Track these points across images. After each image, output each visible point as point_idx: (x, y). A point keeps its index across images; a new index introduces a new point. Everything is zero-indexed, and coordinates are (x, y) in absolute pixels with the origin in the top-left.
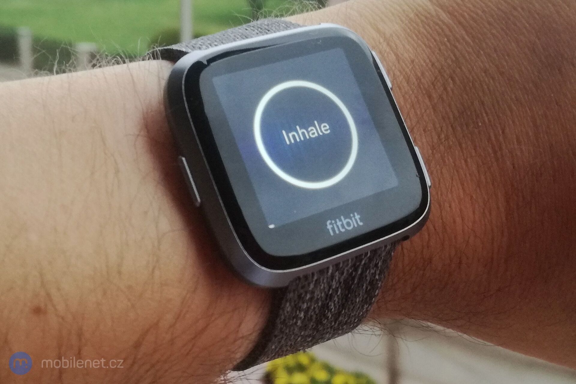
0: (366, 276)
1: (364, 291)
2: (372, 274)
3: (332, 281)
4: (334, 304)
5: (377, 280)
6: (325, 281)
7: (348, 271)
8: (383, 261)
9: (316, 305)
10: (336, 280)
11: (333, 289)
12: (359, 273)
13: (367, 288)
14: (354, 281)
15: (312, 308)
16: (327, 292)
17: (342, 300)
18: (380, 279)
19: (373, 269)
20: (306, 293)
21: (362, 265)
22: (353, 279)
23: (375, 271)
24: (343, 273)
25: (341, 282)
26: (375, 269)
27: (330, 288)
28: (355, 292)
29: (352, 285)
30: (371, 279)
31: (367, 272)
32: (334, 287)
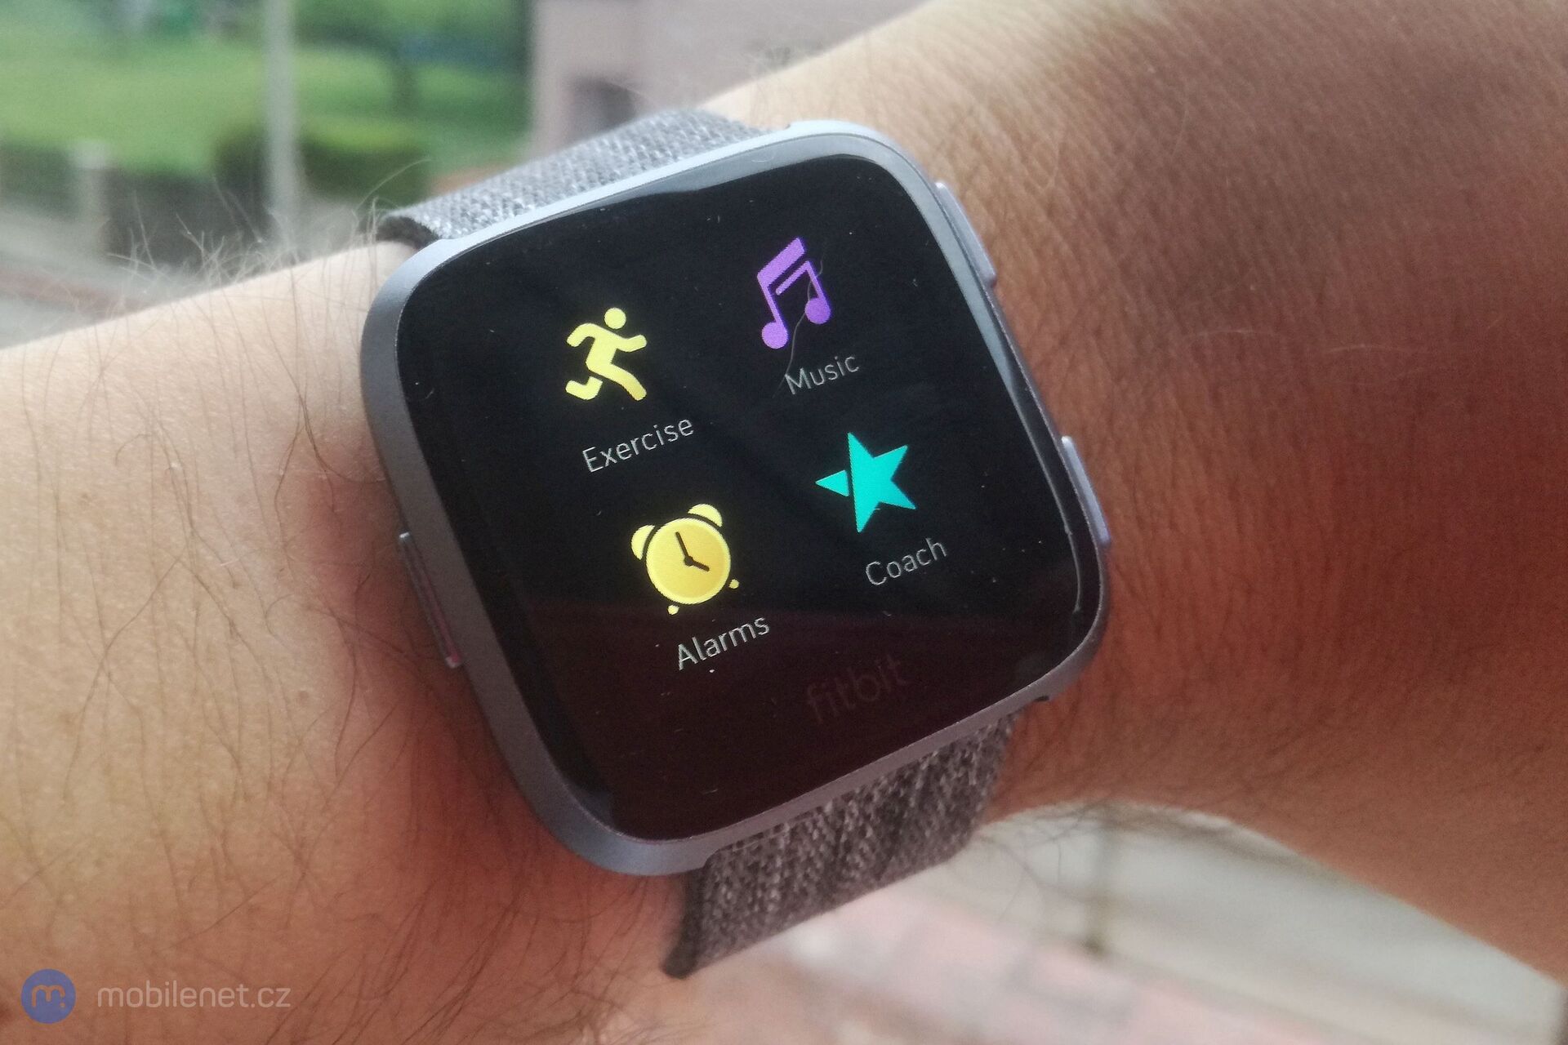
0: (940, 789)
1: (942, 814)
2: (959, 779)
3: (843, 818)
4: (863, 855)
5: (973, 788)
6: (821, 824)
7: (883, 792)
9: (809, 870)
10: (852, 815)
11: (849, 834)
12: (918, 787)
13: (948, 808)
14: (907, 805)
15: (800, 876)
16: (833, 843)
17: (883, 841)
18: (983, 785)
19: (957, 770)
20: (771, 858)
21: (923, 771)
22: (904, 802)
23: (966, 774)
24: (869, 798)
25: (869, 816)
26: (963, 769)
27: (838, 832)
28: (917, 822)
29: (902, 813)
30: (955, 789)
31: (938, 779)
32: (850, 828)
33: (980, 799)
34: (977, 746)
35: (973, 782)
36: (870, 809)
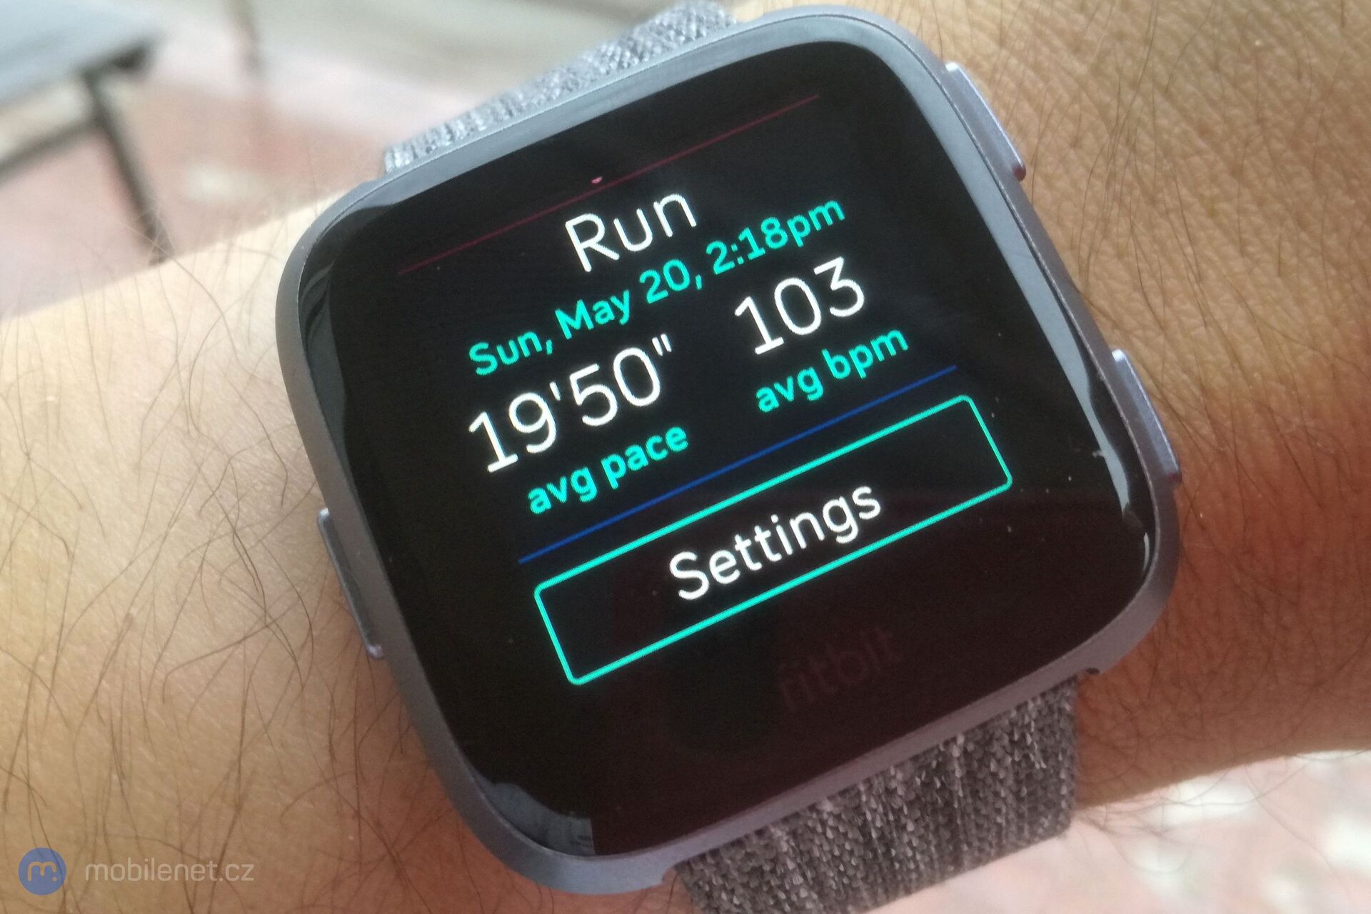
0: (994, 775)
1: (1011, 799)
2: (1015, 763)
3: (861, 815)
4: (914, 848)
5: (1044, 771)
6: (831, 822)
7: (908, 783)
8: (1041, 730)
10: (874, 811)
11: (880, 829)
12: (958, 774)
13: (1017, 792)
14: (951, 793)
16: (861, 839)
17: (934, 832)
18: (1056, 767)
19: (1012, 755)
21: (958, 759)
22: (944, 791)
23: (1026, 757)
24: (890, 792)
25: (901, 809)
27: (864, 829)
28: (977, 811)
29: (948, 804)
30: (1017, 774)
31: (988, 767)
32: (879, 824)
33: (1061, 782)
34: (1028, 726)
35: (1040, 765)
36: (897, 803)
